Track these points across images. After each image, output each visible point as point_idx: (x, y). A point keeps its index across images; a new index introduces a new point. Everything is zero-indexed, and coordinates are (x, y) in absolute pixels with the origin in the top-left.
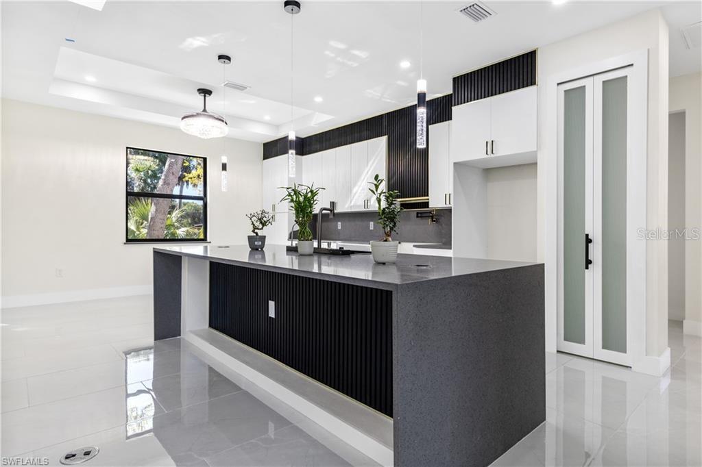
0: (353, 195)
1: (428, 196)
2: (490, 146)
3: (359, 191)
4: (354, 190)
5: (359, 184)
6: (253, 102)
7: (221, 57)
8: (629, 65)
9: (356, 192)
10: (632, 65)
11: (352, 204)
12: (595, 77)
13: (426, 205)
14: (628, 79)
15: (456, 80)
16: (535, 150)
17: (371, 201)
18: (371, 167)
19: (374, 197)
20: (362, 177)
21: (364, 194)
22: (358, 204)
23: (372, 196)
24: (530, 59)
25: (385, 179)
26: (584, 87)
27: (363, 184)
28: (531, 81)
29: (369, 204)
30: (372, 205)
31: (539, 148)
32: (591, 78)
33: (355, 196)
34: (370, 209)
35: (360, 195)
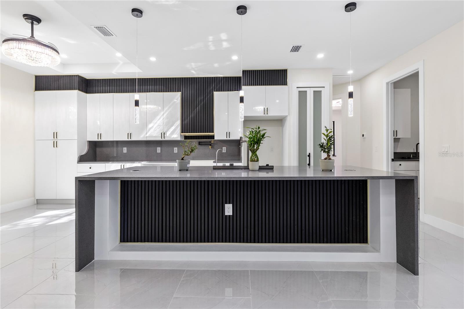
0: (148, 129)
1: (213, 132)
2: (266, 111)
3: (155, 127)
4: (150, 126)
5: (155, 121)
6: (72, 42)
7: (134, 10)
8: (323, 87)
9: (152, 127)
10: (324, 87)
11: (147, 135)
12: (311, 88)
13: (213, 137)
14: (322, 92)
15: (244, 72)
16: (287, 115)
17: (167, 134)
18: (166, 111)
19: (170, 131)
20: (158, 117)
21: (160, 129)
22: (154, 135)
23: (168, 130)
24: (284, 72)
25: (180, 120)
26: (306, 91)
27: (159, 122)
28: (285, 83)
29: (165, 136)
30: (168, 136)
31: (289, 114)
32: (309, 88)
33: (151, 130)
34: (166, 139)
35: (156, 129)
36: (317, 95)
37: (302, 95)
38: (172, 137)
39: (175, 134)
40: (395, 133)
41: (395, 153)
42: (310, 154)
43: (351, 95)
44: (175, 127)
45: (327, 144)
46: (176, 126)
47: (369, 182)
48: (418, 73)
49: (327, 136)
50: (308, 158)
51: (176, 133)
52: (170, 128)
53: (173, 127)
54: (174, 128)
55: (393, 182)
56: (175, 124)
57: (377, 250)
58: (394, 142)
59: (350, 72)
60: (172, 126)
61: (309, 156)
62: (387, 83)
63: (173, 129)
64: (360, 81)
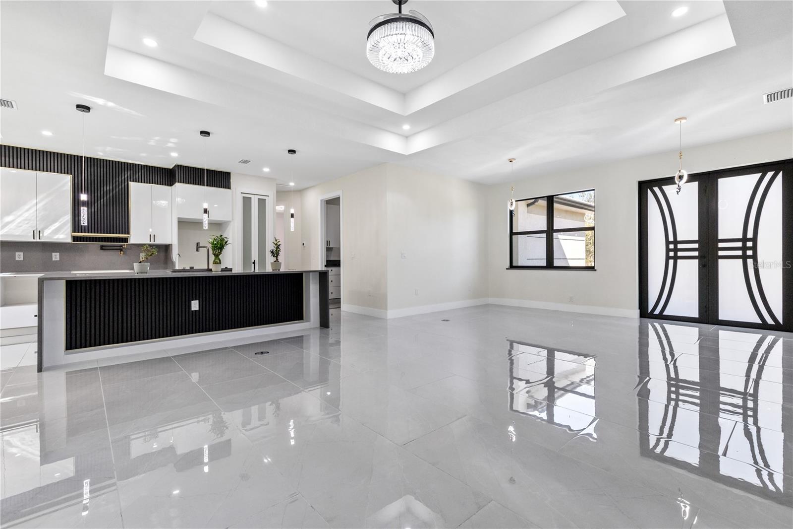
0: (2, 224)
1: (128, 233)
3: (17, 221)
4: (7, 219)
5: (18, 213)
7: (80, 106)
8: (267, 197)
9: (13, 221)
13: (125, 240)
14: (266, 201)
15: (179, 167)
16: (230, 220)
17: (45, 233)
18: (42, 200)
19: (50, 229)
20: (27, 207)
21: (28, 225)
22: (17, 234)
23: (46, 228)
24: (227, 175)
25: (70, 215)
26: (251, 198)
27: (26, 215)
28: (228, 187)
29: (41, 235)
30: (46, 236)
31: (233, 219)
32: (254, 195)
33: (10, 225)
34: (42, 240)
35: (20, 225)
36: (262, 203)
37: (247, 201)
38: (55, 238)
39: (61, 233)
40: (328, 243)
41: (327, 261)
42: (255, 261)
43: (292, 216)
44: (60, 224)
45: (276, 251)
46: (62, 222)
47: (304, 274)
48: (339, 198)
49: (276, 244)
50: (253, 265)
51: (64, 232)
52: (51, 225)
53: (57, 223)
54: (58, 225)
55: (318, 273)
56: (61, 220)
57: (309, 321)
58: (327, 251)
59: (292, 184)
60: (54, 221)
61: (254, 263)
62: (321, 201)
63: (56, 227)
64: (300, 192)
